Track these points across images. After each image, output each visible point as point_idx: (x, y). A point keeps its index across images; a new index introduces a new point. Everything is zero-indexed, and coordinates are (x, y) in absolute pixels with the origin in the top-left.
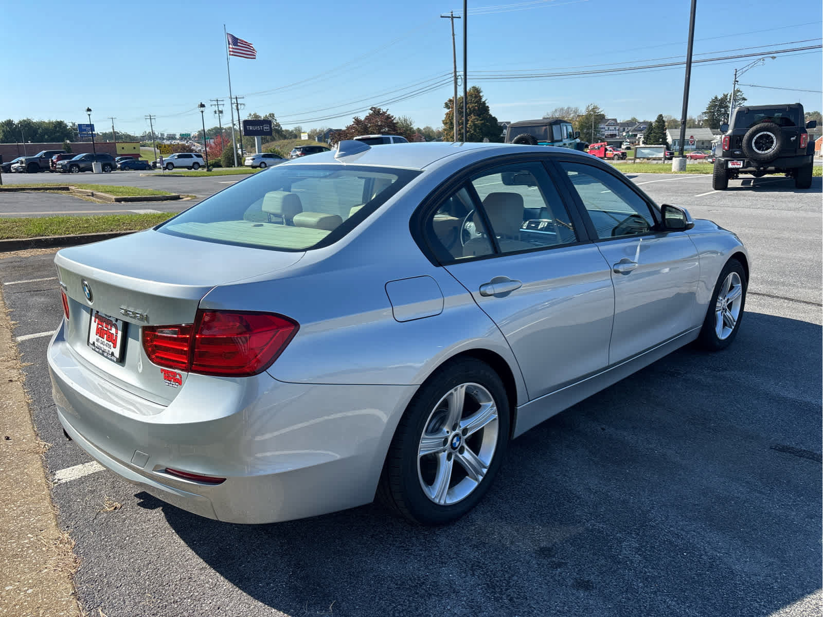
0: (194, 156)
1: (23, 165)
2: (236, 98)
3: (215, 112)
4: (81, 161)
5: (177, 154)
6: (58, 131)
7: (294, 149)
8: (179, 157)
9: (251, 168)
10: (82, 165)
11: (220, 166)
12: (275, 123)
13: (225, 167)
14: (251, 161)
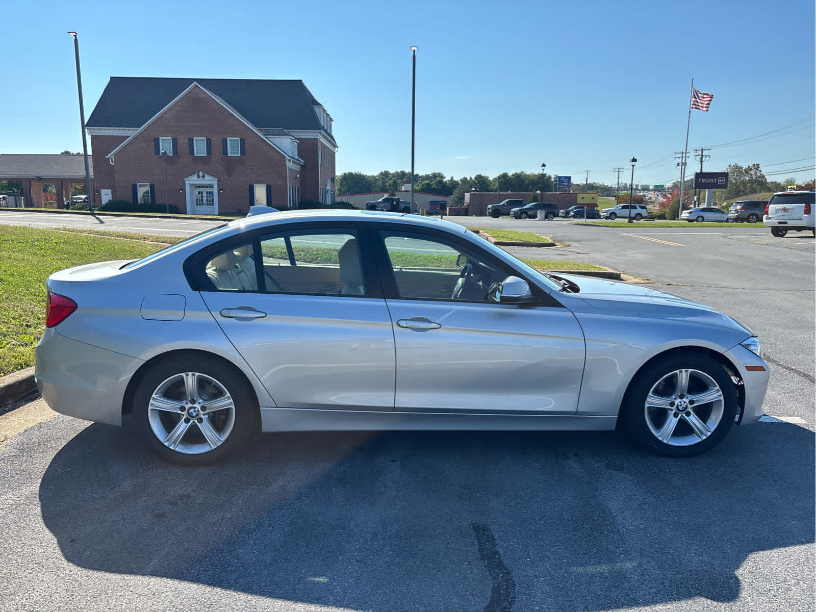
0: (637, 207)
1: (490, 211)
2: (702, 150)
3: (678, 165)
4: (530, 209)
5: (622, 205)
6: (542, 182)
7: (734, 204)
8: (623, 207)
9: (687, 222)
10: (530, 213)
11: (665, 219)
12: (759, 175)
13: (669, 219)
14: (687, 215)
